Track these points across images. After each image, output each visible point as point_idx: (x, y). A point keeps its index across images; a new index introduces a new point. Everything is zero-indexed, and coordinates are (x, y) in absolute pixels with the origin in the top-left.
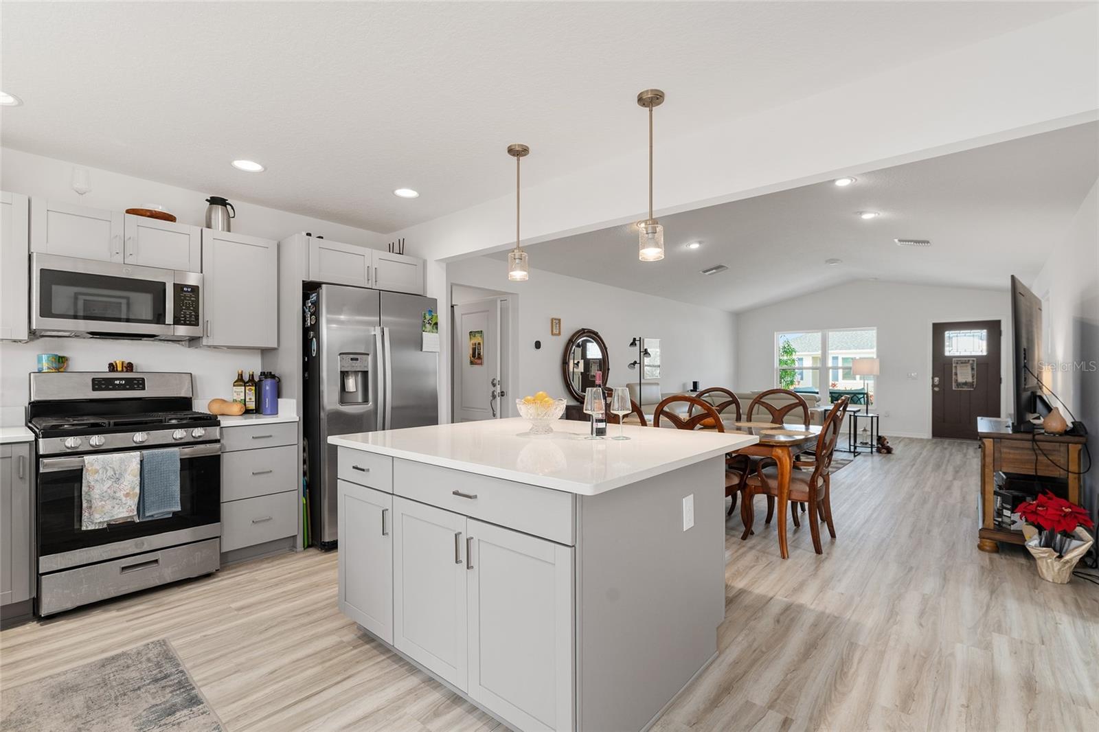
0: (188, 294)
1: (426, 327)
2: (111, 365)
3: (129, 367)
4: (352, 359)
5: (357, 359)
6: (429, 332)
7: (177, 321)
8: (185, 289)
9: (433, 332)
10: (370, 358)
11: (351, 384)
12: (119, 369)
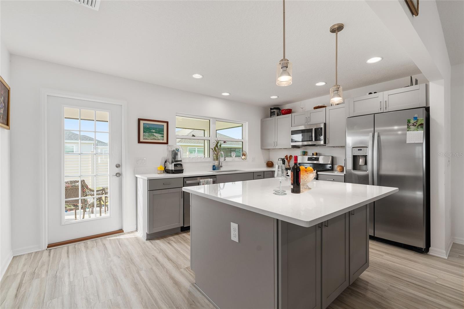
0: (319, 131)
1: (410, 128)
2: (313, 154)
3: (317, 154)
4: (359, 150)
5: (361, 150)
6: (414, 131)
7: (316, 140)
8: (319, 129)
9: (418, 130)
10: (368, 148)
11: (361, 161)
12: (315, 155)
